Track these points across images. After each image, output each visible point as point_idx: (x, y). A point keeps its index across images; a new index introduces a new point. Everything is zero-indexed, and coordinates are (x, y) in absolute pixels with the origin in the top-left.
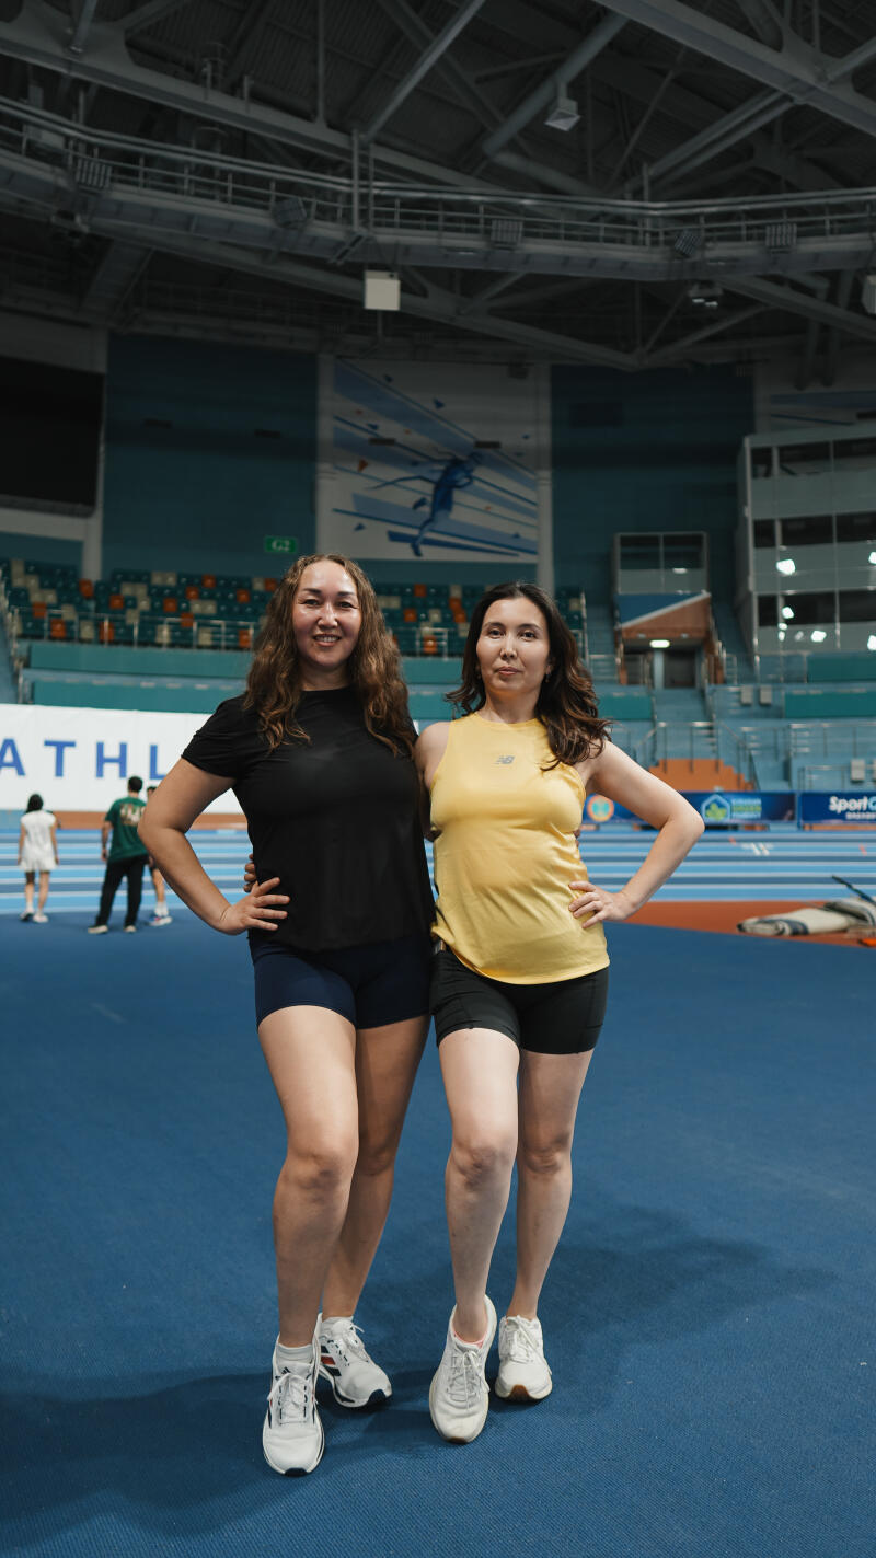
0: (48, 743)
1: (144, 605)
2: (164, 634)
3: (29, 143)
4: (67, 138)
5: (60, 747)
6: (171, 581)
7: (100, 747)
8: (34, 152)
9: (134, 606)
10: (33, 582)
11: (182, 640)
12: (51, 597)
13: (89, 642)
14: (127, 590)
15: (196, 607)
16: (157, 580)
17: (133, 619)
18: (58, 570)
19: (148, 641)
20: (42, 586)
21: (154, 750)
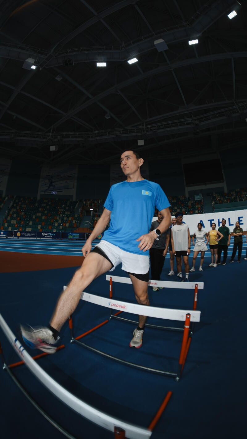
0: (208, 220)
1: (234, 195)
2: (238, 200)
3: (186, 123)
4: (191, 120)
5: (211, 221)
6: (239, 190)
7: (219, 220)
8: (188, 124)
9: (233, 195)
10: (217, 195)
11: (241, 200)
12: (219, 197)
13: (226, 203)
14: (232, 193)
15: (243, 193)
16: (236, 190)
17: (233, 198)
18: (220, 192)
19: (236, 201)
20: (218, 195)
21: (229, 219)
